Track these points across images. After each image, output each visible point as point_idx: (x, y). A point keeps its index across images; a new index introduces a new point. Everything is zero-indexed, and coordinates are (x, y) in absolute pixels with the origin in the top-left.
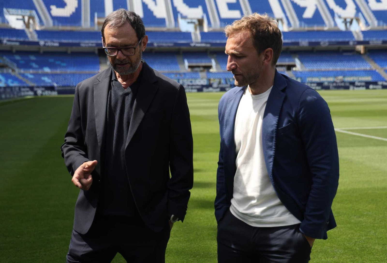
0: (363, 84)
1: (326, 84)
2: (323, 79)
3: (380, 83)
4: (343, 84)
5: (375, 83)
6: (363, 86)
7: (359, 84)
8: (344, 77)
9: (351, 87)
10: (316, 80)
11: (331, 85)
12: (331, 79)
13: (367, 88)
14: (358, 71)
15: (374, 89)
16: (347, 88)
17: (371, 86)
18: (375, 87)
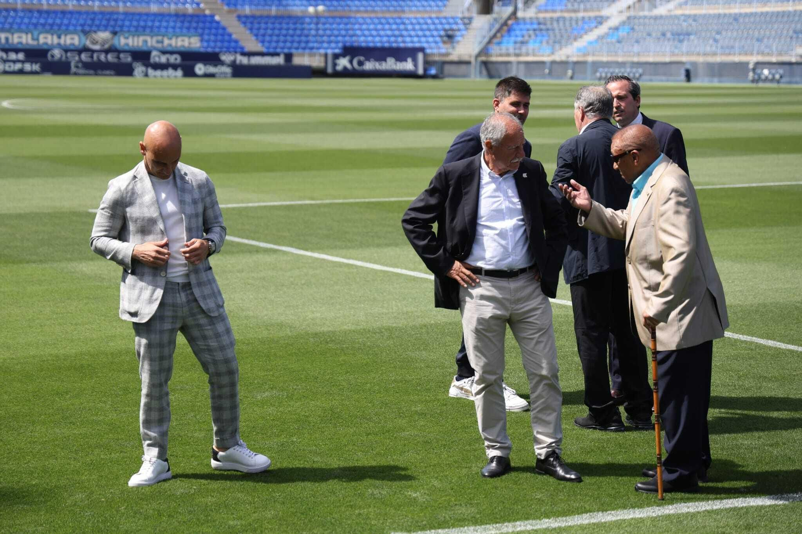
0: (175, 59)
1: (57, 53)
2: (46, 39)
3: (227, 58)
4: (111, 58)
5: (212, 58)
6: (175, 67)
7: (163, 59)
8: (115, 33)
9: (139, 69)
10: (24, 39)
11: (74, 59)
12: (73, 40)
13: (189, 72)
14: (161, 16)
15: (207, 75)
16: (125, 70)
17: (200, 68)
18: (211, 69)
